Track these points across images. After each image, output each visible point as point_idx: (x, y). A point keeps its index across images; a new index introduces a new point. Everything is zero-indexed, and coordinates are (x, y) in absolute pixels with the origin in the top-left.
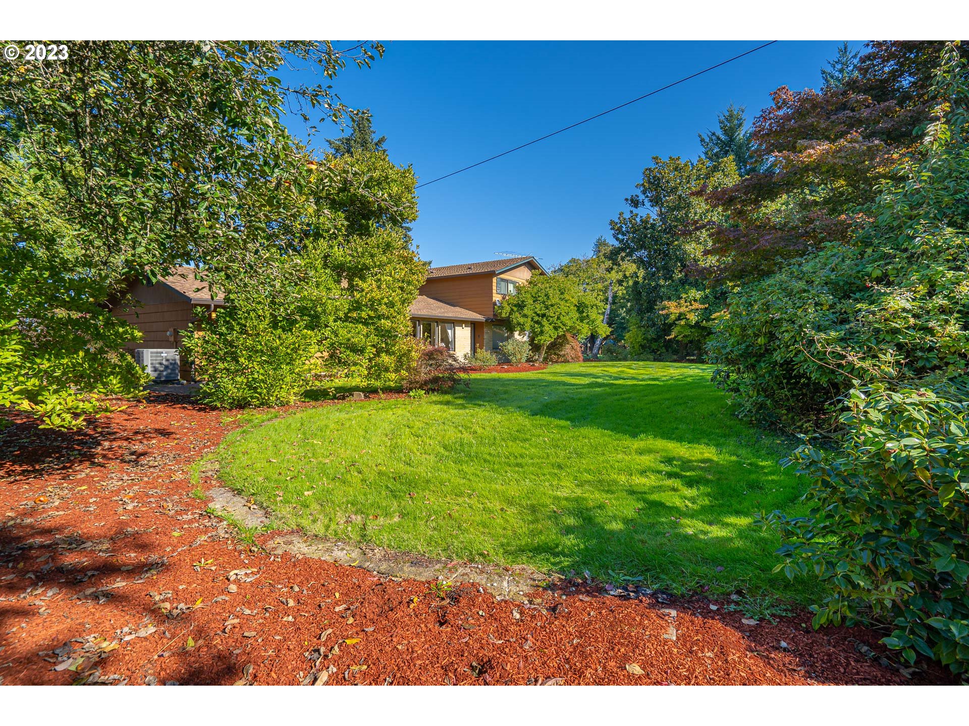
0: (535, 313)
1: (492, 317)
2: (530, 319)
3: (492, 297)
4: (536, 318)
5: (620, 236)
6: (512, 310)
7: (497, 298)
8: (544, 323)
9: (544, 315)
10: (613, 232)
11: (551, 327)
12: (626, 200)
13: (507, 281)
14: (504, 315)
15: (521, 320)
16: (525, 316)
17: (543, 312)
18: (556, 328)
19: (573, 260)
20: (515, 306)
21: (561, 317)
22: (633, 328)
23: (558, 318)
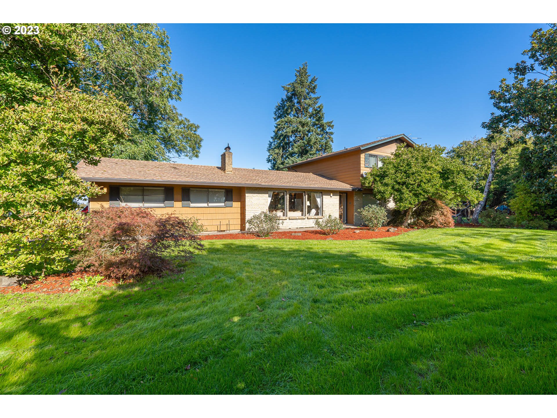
0: (396, 182)
1: (360, 187)
2: (390, 188)
3: (359, 170)
4: (397, 187)
5: (502, 104)
6: (375, 180)
7: (364, 170)
8: (403, 191)
9: (404, 183)
10: (493, 101)
11: (411, 194)
12: (510, 69)
13: (376, 156)
14: (367, 185)
15: (382, 189)
16: (386, 185)
17: (403, 180)
18: (416, 195)
19: (465, 143)
20: (378, 176)
21: (423, 184)
22: (520, 195)
23: (419, 186)
